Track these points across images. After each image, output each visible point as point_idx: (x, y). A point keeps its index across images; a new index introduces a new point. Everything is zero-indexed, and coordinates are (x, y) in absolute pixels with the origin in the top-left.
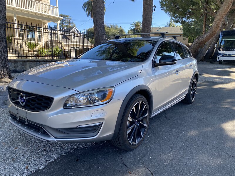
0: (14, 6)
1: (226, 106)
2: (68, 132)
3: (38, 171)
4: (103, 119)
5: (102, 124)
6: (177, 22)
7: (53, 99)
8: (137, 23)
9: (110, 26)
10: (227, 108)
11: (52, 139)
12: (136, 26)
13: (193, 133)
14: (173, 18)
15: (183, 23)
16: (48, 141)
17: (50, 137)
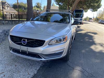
1: (87, 40)
2: (50, 56)
3: (35, 75)
4: (65, 49)
5: (64, 51)
6: (57, 4)
7: (45, 41)
8: (38, 3)
10: (88, 41)
11: (43, 59)
13: (83, 51)
14: (56, 2)
15: (59, 5)
16: (41, 60)
17: (42, 58)
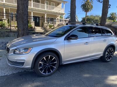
0: (32, 7)
8: (113, 13)
9: (95, 16)
12: (111, 15)
